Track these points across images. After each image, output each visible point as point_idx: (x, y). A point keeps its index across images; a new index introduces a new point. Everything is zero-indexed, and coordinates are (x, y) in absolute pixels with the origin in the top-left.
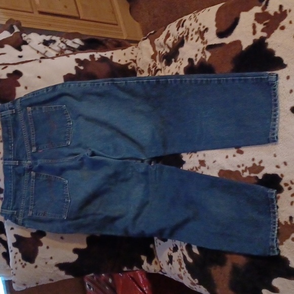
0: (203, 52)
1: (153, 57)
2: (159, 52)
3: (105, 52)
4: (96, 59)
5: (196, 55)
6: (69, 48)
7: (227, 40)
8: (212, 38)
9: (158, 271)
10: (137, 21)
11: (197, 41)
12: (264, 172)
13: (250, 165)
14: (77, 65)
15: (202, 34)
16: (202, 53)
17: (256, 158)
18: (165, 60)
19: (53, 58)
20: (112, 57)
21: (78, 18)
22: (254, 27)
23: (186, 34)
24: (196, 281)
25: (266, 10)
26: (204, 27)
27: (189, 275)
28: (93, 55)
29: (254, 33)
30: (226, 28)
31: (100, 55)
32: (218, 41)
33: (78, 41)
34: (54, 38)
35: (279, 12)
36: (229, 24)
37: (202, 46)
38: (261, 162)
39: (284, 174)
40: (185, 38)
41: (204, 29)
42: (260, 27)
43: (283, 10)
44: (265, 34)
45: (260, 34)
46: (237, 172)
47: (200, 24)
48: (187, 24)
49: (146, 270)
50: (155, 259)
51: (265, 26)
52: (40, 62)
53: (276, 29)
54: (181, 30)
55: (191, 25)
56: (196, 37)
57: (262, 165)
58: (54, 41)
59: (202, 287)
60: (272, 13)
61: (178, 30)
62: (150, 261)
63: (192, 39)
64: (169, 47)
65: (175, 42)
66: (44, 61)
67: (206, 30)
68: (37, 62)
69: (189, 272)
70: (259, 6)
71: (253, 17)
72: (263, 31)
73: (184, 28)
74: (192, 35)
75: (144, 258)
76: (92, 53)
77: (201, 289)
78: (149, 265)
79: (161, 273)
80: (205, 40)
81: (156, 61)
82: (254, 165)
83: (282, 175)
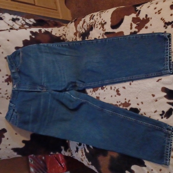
0: (103, 36)
1: (75, 34)
2: (79, 31)
3: (48, 28)
4: (43, 32)
5: (99, 37)
6: (27, 24)
7: (116, 31)
8: (108, 28)
10: (69, 9)
11: (100, 29)
12: (130, 107)
13: (123, 102)
14: (31, 35)
15: (103, 25)
16: (102, 36)
17: (127, 99)
18: (81, 37)
19: (17, 30)
20: (52, 31)
21: (34, 5)
22: (131, 25)
23: (94, 23)
24: (90, 163)
25: (139, 16)
26: (104, 21)
27: (87, 159)
28: (41, 30)
29: (131, 28)
30: (117, 23)
31: (45, 30)
32: (111, 30)
33: (32, 20)
34: (19, 17)
35: (145, 19)
36: (118, 22)
37: (102, 32)
38: (129, 101)
39: (141, 109)
40: (93, 26)
41: (104, 22)
42: (134, 25)
43: (148, 18)
44: (137, 30)
45: (134, 30)
46: (116, 105)
47: (102, 19)
48: (95, 18)
49: (64, 154)
50: (69, 149)
51: (137, 25)
52: (9, 31)
53: (143, 28)
54: (92, 21)
55: (97, 19)
56: (99, 26)
57: (130, 103)
58: (19, 19)
59: (93, 166)
60: (141, 18)
61: (90, 20)
62: (66, 150)
63: (97, 27)
64: (85, 30)
65: (88, 27)
66: (11, 31)
67: (105, 23)
68: (7, 31)
69: (87, 158)
70: (135, 13)
71: (131, 19)
72: (136, 28)
73: (93, 20)
74: (97, 25)
75: (62, 148)
76: (40, 29)
77: (93, 168)
78: (65, 152)
79: (71, 156)
80: (104, 29)
81: (77, 36)
82: (126, 102)
83: (140, 109)
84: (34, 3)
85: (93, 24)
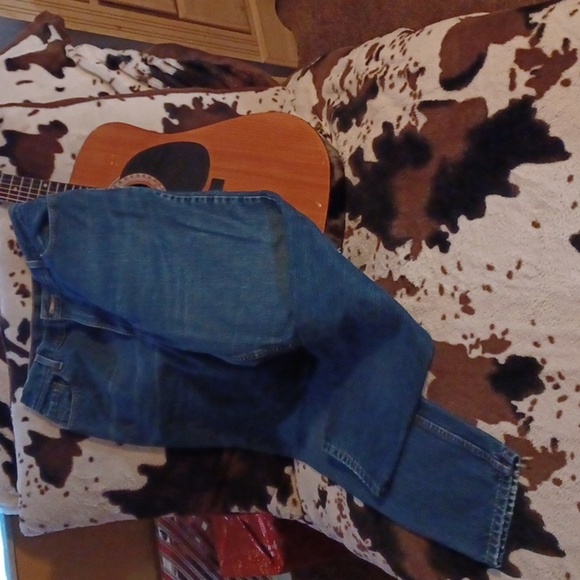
0: (412, 114)
1: (316, 111)
2: (329, 101)
3: (223, 93)
4: (205, 107)
5: (400, 118)
7: (460, 96)
8: (431, 88)
9: (297, 517)
11: (402, 90)
12: (510, 352)
13: (485, 336)
14: (166, 115)
15: (412, 77)
16: (410, 115)
17: (497, 324)
18: (337, 119)
19: (121, 97)
20: (235, 104)
21: (175, 17)
22: (513, 75)
23: (382, 74)
24: (368, 543)
25: (538, 46)
26: (416, 64)
27: (355, 530)
28: (201, 98)
29: (512, 86)
30: (460, 69)
31: (213, 99)
32: (442, 95)
33: (173, 62)
35: (562, 52)
36: (467, 65)
37: (411, 102)
38: (505, 332)
39: (547, 359)
40: (378, 81)
41: (417, 68)
42: (523, 76)
43: (570, 49)
44: (532, 92)
45: (522, 90)
46: (461, 347)
47: (411, 59)
48: (385, 54)
49: (275, 514)
50: (294, 496)
51: (533, 76)
52: (99, 104)
53: (554, 83)
54: (374, 65)
55: (392, 57)
56: (400, 82)
57: (508, 338)
59: (378, 554)
60: (548, 52)
61: (367, 64)
62: (283, 498)
63: (392, 86)
64: (349, 94)
65: (360, 87)
66: (106, 102)
67: (422, 71)
68: (93, 104)
69: (356, 525)
70: (525, 35)
71: (512, 57)
72: (529, 84)
73: (380, 62)
74: (391, 77)
75: (272, 491)
76: (197, 95)
77: (378, 560)
78: (280, 506)
79: (301, 521)
80: (417, 91)
81: (321, 119)
82: (493, 336)
83: (544, 361)
84: (173, 11)
85: (379, 76)
